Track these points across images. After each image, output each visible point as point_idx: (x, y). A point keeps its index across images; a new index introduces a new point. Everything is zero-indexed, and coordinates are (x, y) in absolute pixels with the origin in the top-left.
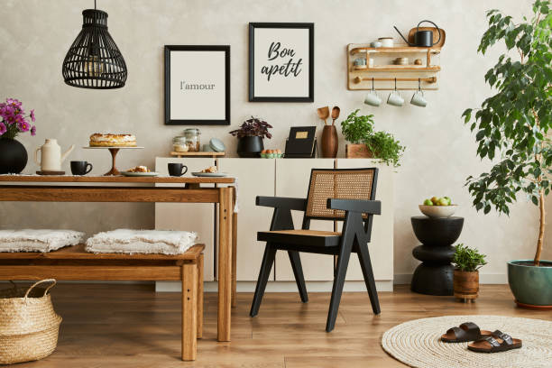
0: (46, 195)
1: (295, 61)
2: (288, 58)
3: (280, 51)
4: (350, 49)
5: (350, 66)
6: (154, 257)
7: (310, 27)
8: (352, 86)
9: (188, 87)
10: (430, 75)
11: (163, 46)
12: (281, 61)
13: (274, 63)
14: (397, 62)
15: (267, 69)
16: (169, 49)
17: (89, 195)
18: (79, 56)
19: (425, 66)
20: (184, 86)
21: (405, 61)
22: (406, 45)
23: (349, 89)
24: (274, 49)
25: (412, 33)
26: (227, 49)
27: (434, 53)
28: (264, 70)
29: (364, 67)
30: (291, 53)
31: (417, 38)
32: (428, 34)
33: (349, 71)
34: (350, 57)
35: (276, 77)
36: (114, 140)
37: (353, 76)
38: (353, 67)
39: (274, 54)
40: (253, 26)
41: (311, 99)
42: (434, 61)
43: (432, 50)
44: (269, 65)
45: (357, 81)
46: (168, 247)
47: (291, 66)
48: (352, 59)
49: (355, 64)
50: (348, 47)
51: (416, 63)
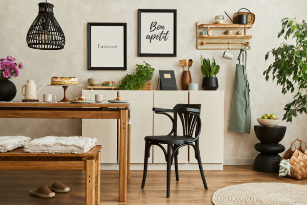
0: (16, 114)
1: (165, 32)
2: (161, 30)
3: (156, 26)
4: (198, 25)
5: (198, 35)
7: (174, 12)
8: (199, 47)
9: (102, 47)
10: (245, 41)
11: (87, 23)
12: (157, 32)
13: (153, 33)
14: (226, 33)
15: (149, 36)
16: (90, 25)
17: (42, 114)
18: (36, 30)
19: (243, 35)
20: (100, 46)
21: (231, 33)
22: (232, 23)
23: (197, 48)
24: (153, 26)
25: (235, 16)
26: (124, 25)
27: (249, 28)
28: (148, 37)
29: (207, 35)
30: (162, 27)
31: (238, 19)
32: (245, 16)
33: (197, 38)
34: (198, 29)
35: (154, 41)
36: (65, 81)
37: (200, 41)
38: (200, 36)
39: (153, 28)
40: (141, 11)
41: (174, 55)
42: (248, 33)
43: (247, 26)
44: (150, 34)
45: (202, 44)
46: (76, 149)
47: (162, 35)
48: (199, 31)
49: (201, 33)
50: (196, 24)
51: (237, 33)
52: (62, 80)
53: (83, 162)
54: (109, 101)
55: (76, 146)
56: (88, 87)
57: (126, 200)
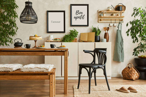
0: (16, 54)
1: (83, 15)
3: (79, 12)
4: (99, 11)
5: (99, 16)
6: (41, 73)
7: (88, 5)
8: (99, 22)
9: (53, 22)
10: (121, 19)
11: (46, 11)
12: (79, 15)
13: (77, 16)
14: (112, 15)
15: (75, 17)
16: (48, 12)
17: (28, 54)
18: (23, 14)
19: (120, 16)
20: (52, 22)
21: (114, 14)
22: (115, 10)
23: (98, 22)
24: (77, 12)
25: (116, 7)
26: (64, 12)
27: (123, 12)
28: (75, 18)
29: (103, 16)
30: (82, 13)
31: (118, 8)
32: (121, 7)
33: (98, 17)
34: (99, 13)
35: (78, 19)
36: (37, 38)
37: (99, 19)
38: (100, 16)
39: (77, 13)
40: (72, 5)
41: (88, 25)
42: (122, 15)
43: (122, 12)
44: (76, 16)
45: (101, 20)
46: (45, 70)
47: (82, 17)
48: (99, 14)
49: (100, 15)
50: (98, 11)
51: (117, 15)
52: (35, 38)
53: (48, 76)
54: (57, 47)
55: (45, 69)
56: (47, 41)
57: (67, 93)
